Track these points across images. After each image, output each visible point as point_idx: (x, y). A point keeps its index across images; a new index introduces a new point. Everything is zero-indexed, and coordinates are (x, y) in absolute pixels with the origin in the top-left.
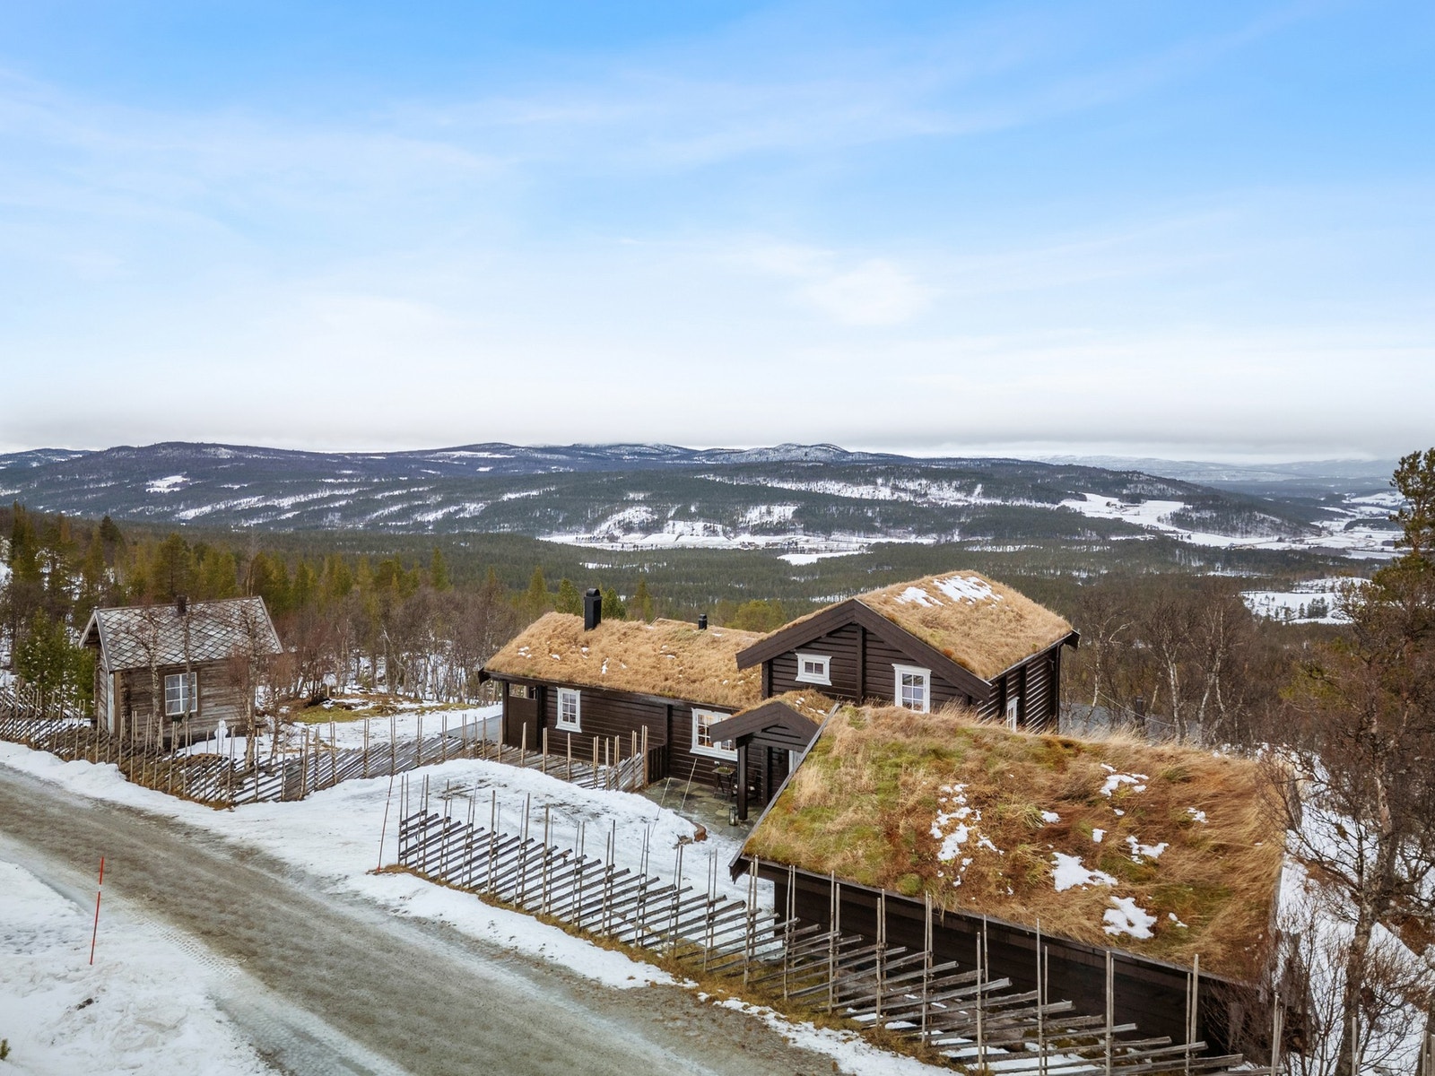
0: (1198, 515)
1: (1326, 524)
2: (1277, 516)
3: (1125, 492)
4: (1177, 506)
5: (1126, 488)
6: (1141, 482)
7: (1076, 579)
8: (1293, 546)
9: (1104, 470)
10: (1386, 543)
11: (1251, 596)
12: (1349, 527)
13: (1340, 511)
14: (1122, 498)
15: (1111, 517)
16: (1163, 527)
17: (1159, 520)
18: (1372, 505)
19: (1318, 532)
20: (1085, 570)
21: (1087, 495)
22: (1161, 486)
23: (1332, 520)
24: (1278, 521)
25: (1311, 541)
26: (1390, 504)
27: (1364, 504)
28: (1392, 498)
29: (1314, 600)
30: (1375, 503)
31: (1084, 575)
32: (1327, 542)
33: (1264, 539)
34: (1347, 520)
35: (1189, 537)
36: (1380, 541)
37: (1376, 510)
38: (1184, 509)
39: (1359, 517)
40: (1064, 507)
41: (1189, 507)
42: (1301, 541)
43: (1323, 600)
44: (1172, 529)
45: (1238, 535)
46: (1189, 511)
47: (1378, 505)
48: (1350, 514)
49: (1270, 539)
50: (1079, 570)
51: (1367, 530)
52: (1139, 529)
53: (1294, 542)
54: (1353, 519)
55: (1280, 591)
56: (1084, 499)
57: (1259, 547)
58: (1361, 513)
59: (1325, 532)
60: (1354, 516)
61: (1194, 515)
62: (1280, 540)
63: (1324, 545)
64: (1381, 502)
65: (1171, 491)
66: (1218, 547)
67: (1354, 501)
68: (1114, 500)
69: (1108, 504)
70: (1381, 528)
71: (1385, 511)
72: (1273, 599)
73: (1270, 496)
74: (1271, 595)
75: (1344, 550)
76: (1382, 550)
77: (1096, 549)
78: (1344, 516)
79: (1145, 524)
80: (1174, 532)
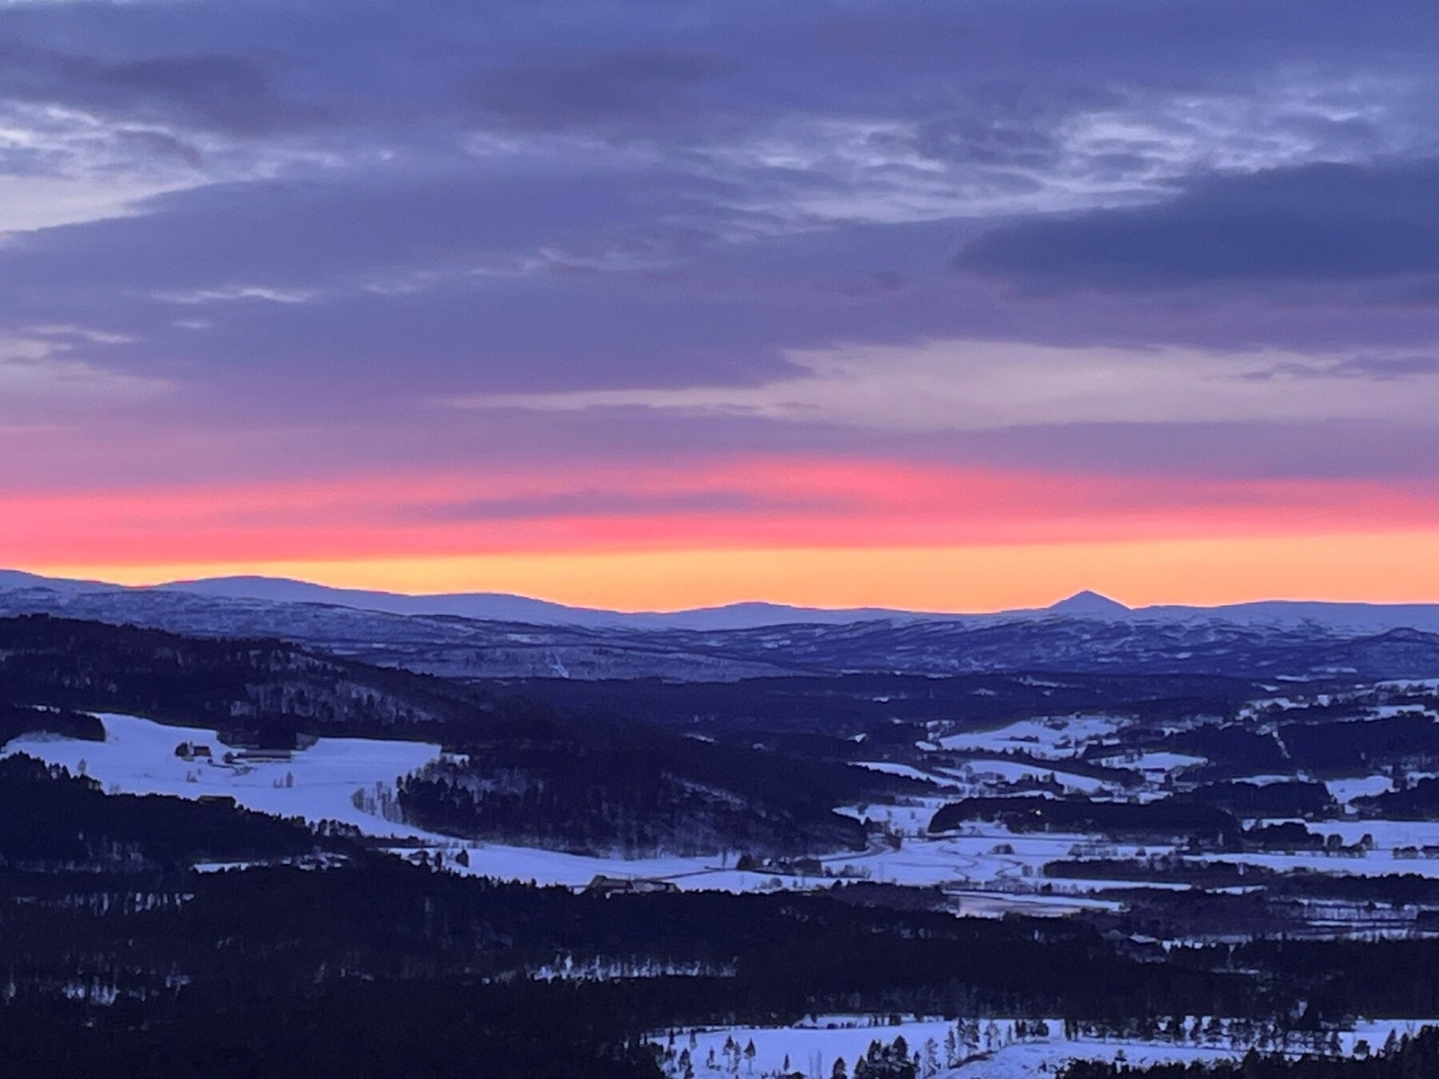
0: (488, 785)
1: (877, 813)
2: (734, 791)
3: (238, 709)
4: (417, 756)
5: (244, 696)
6: (293, 676)
7: (82, 1007)
8: (788, 882)
9: (161, 637)
10: (1057, 869)
11: (681, 1044)
12: (945, 821)
13: (915, 774)
14: (231, 731)
15: (192, 793)
16: (374, 826)
17: (359, 801)
18: (1003, 756)
19: (858, 837)
20: (107, 981)
21: (105, 718)
22: (360, 692)
23: (890, 801)
24: (736, 802)
25: (838, 864)
26: (1052, 754)
27: (981, 754)
28: (1056, 736)
29: (875, 1046)
30: (1011, 747)
31: (108, 997)
32: (882, 867)
33: (700, 862)
34: (934, 804)
35: (463, 859)
36: (1037, 864)
37: (1014, 772)
38: (444, 765)
39: (969, 792)
40: (22, 758)
41: (458, 758)
42: (812, 868)
43: (901, 1043)
44: (404, 832)
45: (616, 853)
46: (456, 770)
47: (1020, 757)
48: (944, 782)
49: (716, 861)
50: (87, 981)
51: (996, 832)
52: (292, 834)
53: (788, 870)
54: (952, 800)
55: (766, 1022)
56: (94, 732)
57: (683, 886)
58: (972, 780)
59: (876, 838)
60: (953, 790)
61: (475, 786)
62: (744, 865)
63: (876, 878)
64: (1027, 747)
65: (393, 708)
66: (561, 889)
67: (949, 743)
68: (206, 737)
69: (182, 751)
70: (1035, 825)
71: (1040, 773)
72: (751, 1049)
73: (705, 727)
74: (742, 1035)
75: (936, 892)
76: (1047, 890)
77: (145, 902)
78: (928, 788)
79: (312, 819)
80: (410, 842)
